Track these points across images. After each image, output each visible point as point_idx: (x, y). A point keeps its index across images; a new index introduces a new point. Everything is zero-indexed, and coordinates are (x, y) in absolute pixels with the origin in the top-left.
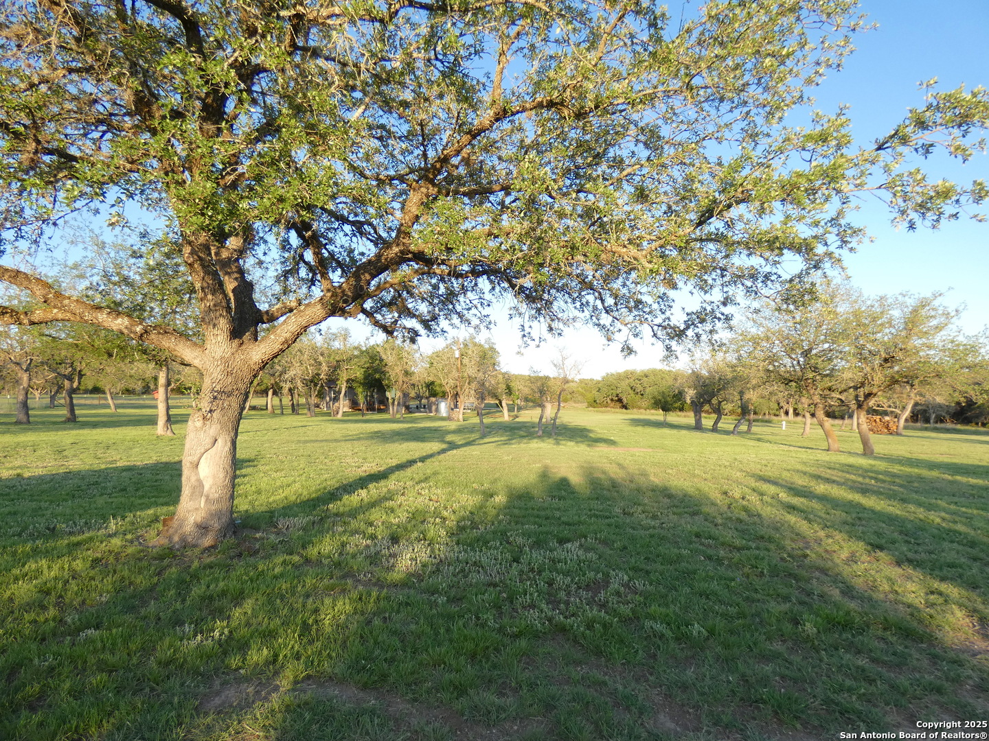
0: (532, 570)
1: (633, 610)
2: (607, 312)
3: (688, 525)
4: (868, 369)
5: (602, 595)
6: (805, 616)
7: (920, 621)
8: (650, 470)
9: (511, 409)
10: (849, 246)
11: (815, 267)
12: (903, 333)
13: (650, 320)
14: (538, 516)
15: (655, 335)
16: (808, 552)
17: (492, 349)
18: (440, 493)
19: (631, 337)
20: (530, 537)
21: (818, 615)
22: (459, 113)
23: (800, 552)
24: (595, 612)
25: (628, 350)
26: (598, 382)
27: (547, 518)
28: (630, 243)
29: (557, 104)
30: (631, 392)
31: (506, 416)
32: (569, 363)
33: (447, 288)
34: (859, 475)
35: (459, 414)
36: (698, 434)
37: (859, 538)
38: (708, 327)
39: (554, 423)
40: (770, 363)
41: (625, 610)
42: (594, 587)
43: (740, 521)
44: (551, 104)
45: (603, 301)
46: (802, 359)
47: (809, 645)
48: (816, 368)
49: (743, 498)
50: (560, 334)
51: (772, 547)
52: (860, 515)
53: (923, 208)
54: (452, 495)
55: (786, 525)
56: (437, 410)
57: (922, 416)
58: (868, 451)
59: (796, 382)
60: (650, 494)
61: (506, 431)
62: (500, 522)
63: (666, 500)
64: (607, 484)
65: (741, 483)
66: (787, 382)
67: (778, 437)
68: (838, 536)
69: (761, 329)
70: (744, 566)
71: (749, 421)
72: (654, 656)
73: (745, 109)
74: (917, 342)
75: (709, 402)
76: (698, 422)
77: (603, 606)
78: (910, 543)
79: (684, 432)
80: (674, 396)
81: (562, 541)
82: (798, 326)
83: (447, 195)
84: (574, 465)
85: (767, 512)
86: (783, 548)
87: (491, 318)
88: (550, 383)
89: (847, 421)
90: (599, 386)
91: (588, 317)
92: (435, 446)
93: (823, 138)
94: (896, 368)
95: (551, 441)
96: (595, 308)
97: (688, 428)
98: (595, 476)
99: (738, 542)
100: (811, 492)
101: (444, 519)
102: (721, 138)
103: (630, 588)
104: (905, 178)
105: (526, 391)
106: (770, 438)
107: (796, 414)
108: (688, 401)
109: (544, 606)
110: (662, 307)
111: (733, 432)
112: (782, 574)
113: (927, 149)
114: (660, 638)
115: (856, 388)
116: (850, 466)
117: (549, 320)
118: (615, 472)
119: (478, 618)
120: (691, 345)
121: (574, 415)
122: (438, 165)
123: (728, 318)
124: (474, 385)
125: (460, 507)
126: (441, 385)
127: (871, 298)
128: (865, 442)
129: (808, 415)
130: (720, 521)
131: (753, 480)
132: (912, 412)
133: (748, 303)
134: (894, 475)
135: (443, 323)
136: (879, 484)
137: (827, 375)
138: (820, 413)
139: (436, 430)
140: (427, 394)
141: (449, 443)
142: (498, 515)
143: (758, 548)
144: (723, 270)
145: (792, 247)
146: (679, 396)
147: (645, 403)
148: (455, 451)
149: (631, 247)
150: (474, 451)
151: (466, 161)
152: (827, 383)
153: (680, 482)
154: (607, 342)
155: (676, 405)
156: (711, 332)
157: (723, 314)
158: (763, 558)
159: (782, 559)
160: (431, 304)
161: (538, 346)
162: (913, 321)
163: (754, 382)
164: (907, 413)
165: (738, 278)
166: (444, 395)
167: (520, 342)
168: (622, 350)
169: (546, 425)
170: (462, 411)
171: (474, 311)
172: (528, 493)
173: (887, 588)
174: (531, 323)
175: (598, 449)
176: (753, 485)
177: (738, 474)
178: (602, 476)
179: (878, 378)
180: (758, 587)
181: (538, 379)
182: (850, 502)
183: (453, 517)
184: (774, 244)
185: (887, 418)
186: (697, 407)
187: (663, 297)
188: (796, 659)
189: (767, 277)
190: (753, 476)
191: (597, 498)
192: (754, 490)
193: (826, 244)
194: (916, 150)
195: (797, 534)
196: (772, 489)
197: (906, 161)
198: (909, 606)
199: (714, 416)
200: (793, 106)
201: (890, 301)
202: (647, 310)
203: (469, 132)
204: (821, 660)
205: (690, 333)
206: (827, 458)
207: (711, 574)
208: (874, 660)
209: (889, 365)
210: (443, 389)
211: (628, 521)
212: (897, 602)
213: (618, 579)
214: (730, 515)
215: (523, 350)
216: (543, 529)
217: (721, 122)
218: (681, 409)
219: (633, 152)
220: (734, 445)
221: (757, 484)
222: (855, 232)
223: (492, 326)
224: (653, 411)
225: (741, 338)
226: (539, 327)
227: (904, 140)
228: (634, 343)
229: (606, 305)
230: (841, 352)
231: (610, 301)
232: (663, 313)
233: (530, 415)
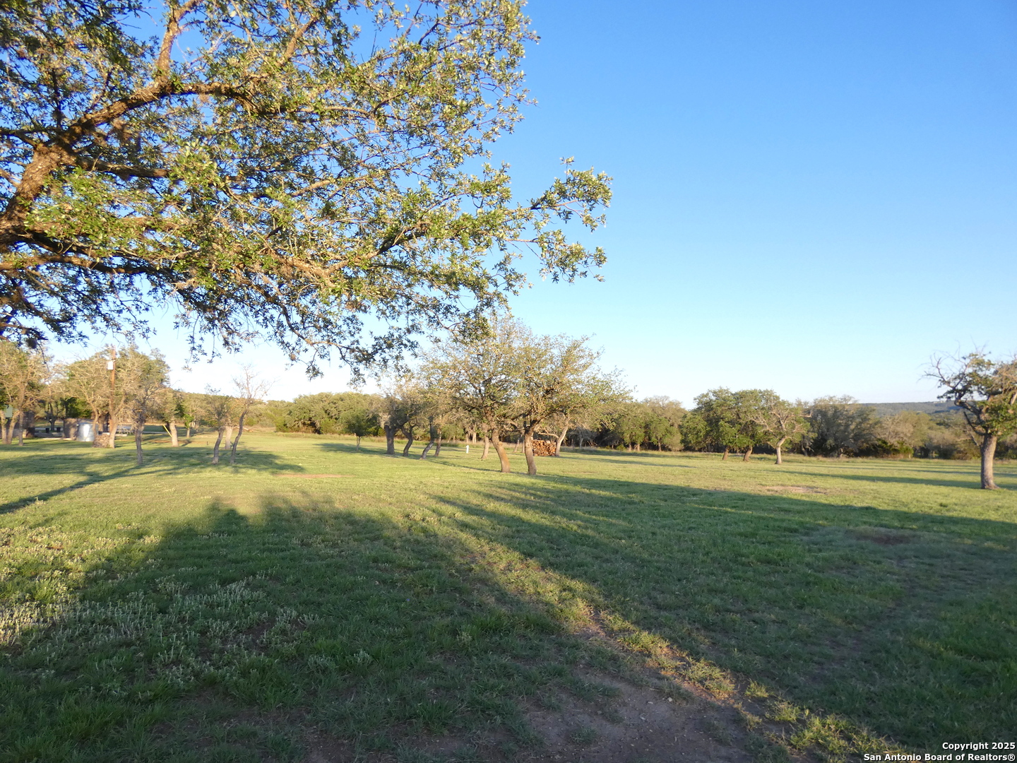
0: (182, 620)
1: (297, 648)
2: (292, 329)
3: (367, 550)
4: (534, 399)
5: (265, 636)
6: (463, 627)
7: (553, 616)
8: (336, 497)
9: (181, 433)
10: (514, 289)
11: (487, 304)
12: (561, 369)
13: (337, 341)
14: (200, 556)
15: (343, 358)
16: (473, 566)
17: (160, 362)
18: (65, 538)
19: (317, 358)
20: (185, 581)
21: (473, 623)
22: (110, 74)
23: (466, 567)
24: (254, 656)
25: (314, 372)
26: (290, 404)
27: (210, 558)
28: (314, 259)
29: (237, 94)
30: (325, 415)
31: (174, 441)
32: (254, 384)
33: (90, 284)
34: (523, 493)
35: (109, 439)
36: (389, 459)
37: (516, 549)
38: (395, 352)
39: (234, 450)
40: (456, 391)
41: (289, 648)
42: (255, 629)
43: (417, 542)
44: (231, 94)
45: (288, 317)
46: (483, 388)
47: (464, 652)
48: (494, 396)
49: (423, 520)
50: (237, 350)
51: (443, 564)
52: (519, 528)
53: (563, 263)
54: (83, 539)
55: (458, 542)
56: (77, 434)
57: (575, 440)
58: (531, 472)
59: (477, 409)
60: (332, 521)
61: (173, 459)
62: (147, 568)
63: (349, 527)
64: (286, 514)
65: (423, 506)
66: (469, 408)
67: (461, 461)
68: (500, 549)
69: (450, 359)
70: (415, 586)
71: (437, 445)
72: (314, 693)
73: (433, 149)
74: (570, 377)
75: (401, 427)
76: (391, 446)
77: (265, 648)
78: (553, 549)
79: (376, 457)
80: (369, 420)
81: (224, 582)
82: (481, 358)
83: (89, 169)
84: (252, 495)
85: (443, 530)
86: (453, 564)
87: (149, 325)
88: (233, 405)
89: (519, 445)
90: (289, 409)
91: (272, 333)
92: (68, 479)
93: (487, 189)
94: (555, 399)
95: (229, 469)
96: (280, 324)
97: (380, 452)
98: (274, 506)
99: (412, 563)
100: (482, 510)
101: (67, 571)
102: (409, 170)
103: (297, 624)
104: (550, 237)
105: (202, 412)
106: (454, 461)
107: (479, 439)
108: (383, 426)
109: (191, 660)
110: (351, 329)
111: (422, 456)
112: (449, 589)
113: (567, 215)
114: (323, 672)
115: (524, 416)
116: (516, 485)
117: (225, 334)
118: (297, 500)
119: (98, 689)
120: (377, 369)
121: (258, 440)
122: (78, 130)
123: (413, 345)
124: (132, 404)
125: (93, 554)
126: (84, 403)
127: (539, 337)
128: (530, 463)
129: (487, 439)
130: (398, 544)
131: (434, 502)
132: (567, 436)
133: (430, 332)
134: (548, 491)
135: (82, 325)
136: (537, 500)
137: (502, 404)
138: (496, 438)
139: (73, 459)
140: (64, 413)
141: (90, 474)
142: (146, 559)
143: (430, 567)
144: (409, 298)
145: (466, 284)
146: (374, 420)
147: (339, 428)
148: (96, 485)
149: (313, 262)
150: (125, 484)
151: (120, 133)
152: (502, 410)
153: (364, 507)
154: (290, 362)
155: (370, 430)
156: (397, 357)
157: (409, 341)
158: (434, 576)
159: (451, 575)
160: (65, 300)
161: (211, 362)
162: (568, 360)
163: (442, 408)
164: (563, 437)
165: (422, 307)
166: (88, 416)
167: (188, 355)
168: (308, 371)
169: (224, 452)
170: (113, 435)
171: (125, 314)
172: (190, 530)
173: (532, 590)
174: (203, 335)
175: (282, 477)
176: (434, 507)
177: (422, 496)
178: (283, 506)
179: (541, 407)
180: (425, 605)
181: (215, 398)
182: (513, 517)
183: (80, 567)
184: (452, 280)
185: (548, 442)
186: (391, 432)
187: (352, 319)
188: (451, 668)
189: (448, 309)
190: (435, 497)
191: (274, 531)
192: (434, 511)
193: (496, 285)
194: (559, 214)
195: (467, 550)
196: (449, 509)
197: (551, 222)
198: (547, 604)
199: (406, 440)
200: (474, 155)
201: (552, 341)
202: (336, 330)
203: (124, 100)
204: (472, 665)
205: (377, 357)
206: (499, 479)
207: (383, 598)
208: (515, 657)
209: (549, 396)
210: (87, 408)
211: (305, 552)
212: (538, 602)
213: (287, 614)
214: (409, 537)
215: (191, 365)
216: (206, 570)
217: (411, 155)
218: (376, 434)
219: (325, 166)
220: (421, 469)
221: (437, 506)
222: (517, 277)
223: (150, 334)
224: (347, 436)
225: (431, 365)
226: (213, 340)
227: (551, 204)
228: (321, 364)
229: (291, 322)
230: (514, 383)
231: (296, 318)
232: (352, 335)
233: (205, 441)
